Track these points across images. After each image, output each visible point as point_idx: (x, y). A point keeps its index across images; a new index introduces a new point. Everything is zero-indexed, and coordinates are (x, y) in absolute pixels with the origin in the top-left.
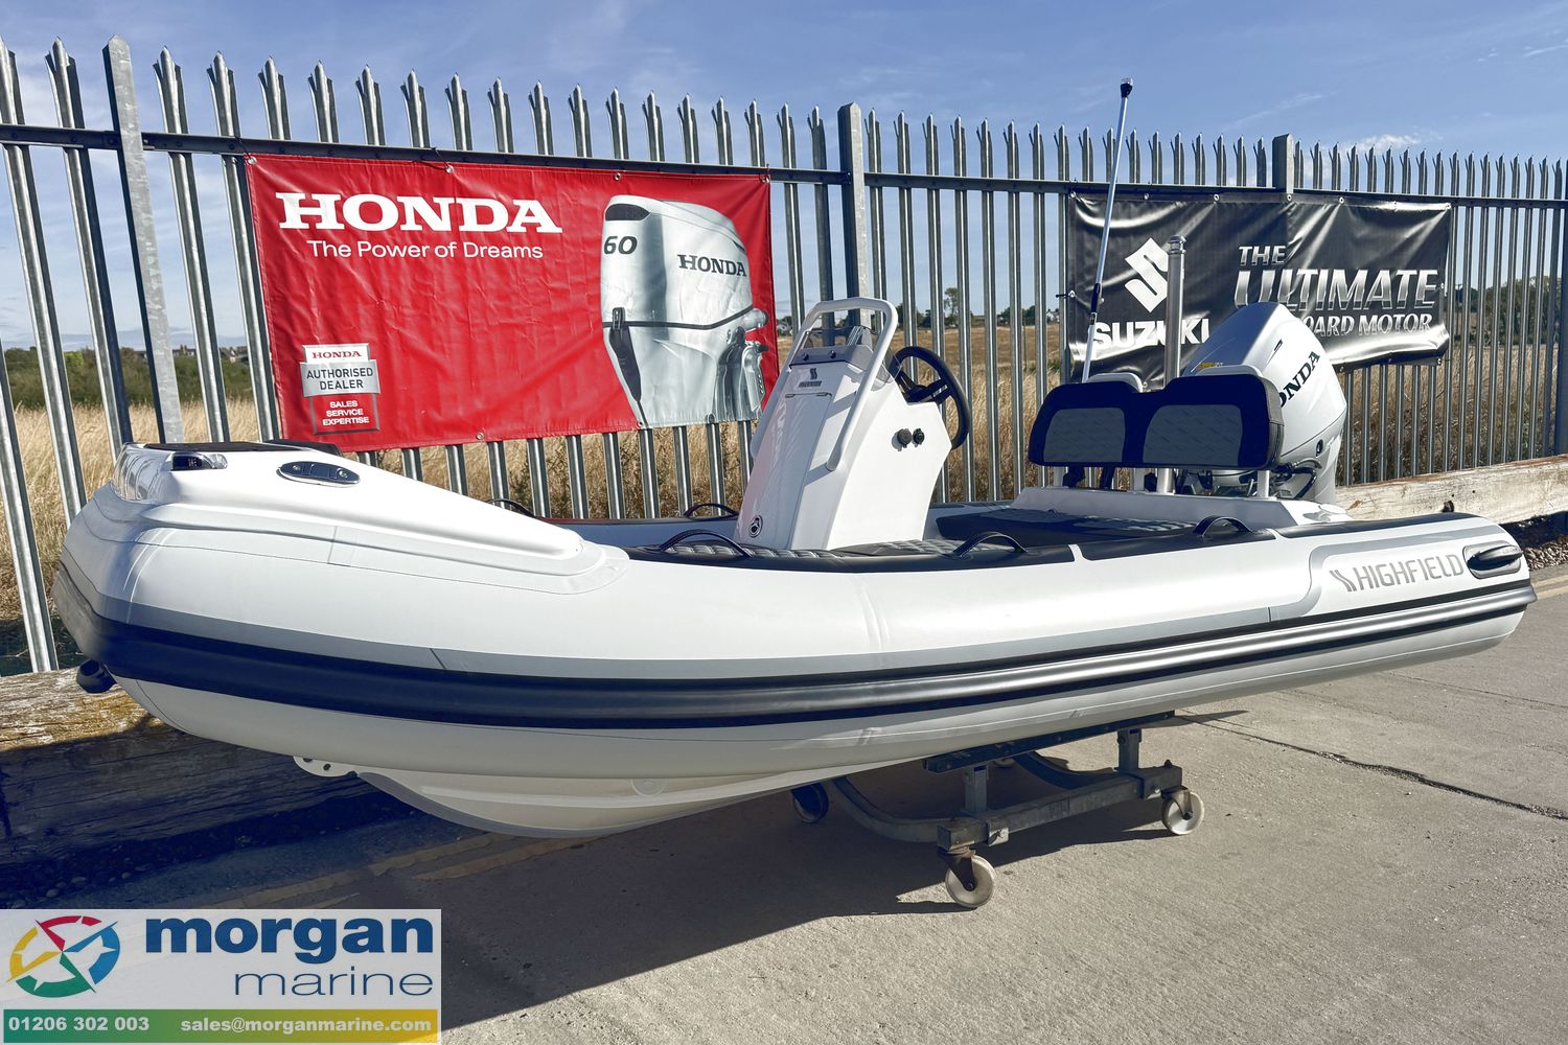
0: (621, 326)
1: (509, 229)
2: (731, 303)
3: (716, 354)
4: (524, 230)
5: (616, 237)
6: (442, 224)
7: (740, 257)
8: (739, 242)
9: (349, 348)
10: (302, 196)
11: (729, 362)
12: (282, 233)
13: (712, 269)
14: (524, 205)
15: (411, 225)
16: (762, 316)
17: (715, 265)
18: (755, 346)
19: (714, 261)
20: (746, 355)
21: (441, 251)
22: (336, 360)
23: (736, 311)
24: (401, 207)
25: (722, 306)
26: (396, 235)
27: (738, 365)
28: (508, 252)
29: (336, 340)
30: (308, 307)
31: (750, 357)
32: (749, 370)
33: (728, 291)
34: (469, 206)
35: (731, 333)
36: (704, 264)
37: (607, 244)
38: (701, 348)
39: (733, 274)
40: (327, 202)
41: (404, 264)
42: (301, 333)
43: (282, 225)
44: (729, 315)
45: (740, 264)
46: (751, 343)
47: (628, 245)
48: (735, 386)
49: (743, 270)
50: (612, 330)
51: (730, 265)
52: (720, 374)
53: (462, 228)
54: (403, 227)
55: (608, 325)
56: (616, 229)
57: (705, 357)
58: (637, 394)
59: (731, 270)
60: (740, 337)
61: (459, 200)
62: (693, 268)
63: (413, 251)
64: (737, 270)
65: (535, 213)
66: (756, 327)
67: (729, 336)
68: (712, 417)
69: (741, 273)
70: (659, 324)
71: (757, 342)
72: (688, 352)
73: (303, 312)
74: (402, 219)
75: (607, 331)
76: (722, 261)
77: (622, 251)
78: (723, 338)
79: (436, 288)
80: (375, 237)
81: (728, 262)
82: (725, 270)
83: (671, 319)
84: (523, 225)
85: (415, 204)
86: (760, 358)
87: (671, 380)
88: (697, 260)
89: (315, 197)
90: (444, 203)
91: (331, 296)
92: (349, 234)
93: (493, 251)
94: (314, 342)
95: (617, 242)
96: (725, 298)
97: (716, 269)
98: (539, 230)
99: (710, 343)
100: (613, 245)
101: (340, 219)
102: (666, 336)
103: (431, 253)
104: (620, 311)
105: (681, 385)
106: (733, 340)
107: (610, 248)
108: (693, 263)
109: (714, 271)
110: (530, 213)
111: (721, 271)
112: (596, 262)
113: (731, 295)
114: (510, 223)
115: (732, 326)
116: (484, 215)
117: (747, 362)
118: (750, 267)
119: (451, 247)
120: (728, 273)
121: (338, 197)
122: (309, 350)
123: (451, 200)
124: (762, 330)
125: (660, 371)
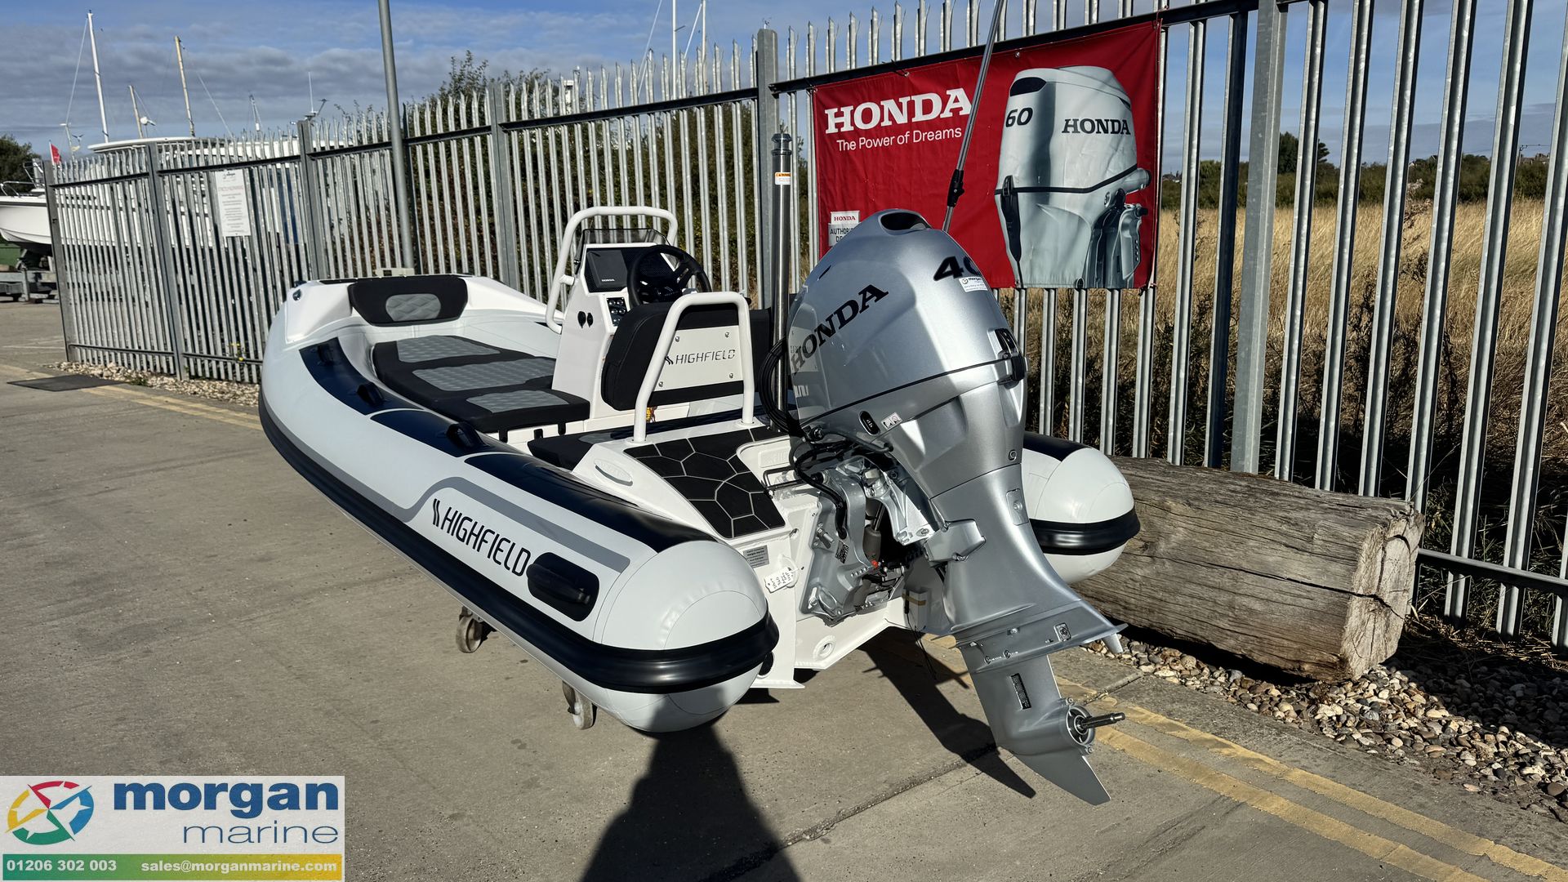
0: (1011, 192)
1: (942, 116)
2: (1112, 163)
3: (1091, 217)
4: (951, 115)
5: (1016, 111)
6: (902, 119)
7: (1125, 114)
8: (1126, 99)
9: (851, 214)
10: (836, 110)
11: (1105, 226)
12: (827, 138)
13: (1096, 130)
14: (953, 93)
15: (887, 123)
16: (1145, 175)
17: (1100, 126)
18: (1135, 209)
19: (1099, 121)
20: (1123, 219)
21: (901, 140)
22: (844, 222)
23: (1117, 173)
24: (882, 108)
25: (1103, 168)
26: (879, 132)
27: (1114, 230)
28: (940, 135)
29: (845, 209)
30: (834, 186)
31: (1128, 221)
32: (1127, 234)
33: (1111, 151)
34: (918, 100)
35: (1110, 195)
36: (1088, 126)
37: (1009, 118)
38: (1077, 212)
39: (1117, 133)
40: (847, 110)
41: (880, 151)
42: (830, 204)
43: (827, 132)
44: (1108, 177)
45: (1125, 121)
46: (1131, 206)
47: (1025, 115)
48: (1108, 251)
49: (1127, 128)
50: (1002, 196)
51: (1116, 124)
52: (1094, 239)
53: (914, 120)
54: (883, 124)
55: (999, 192)
56: (1019, 103)
57: (1081, 220)
58: (1018, 256)
59: (1116, 129)
60: (1119, 200)
61: (913, 98)
62: (1076, 131)
63: (887, 141)
64: (1120, 128)
65: (961, 100)
66: (1139, 188)
67: (1107, 199)
68: (1081, 281)
69: (1125, 131)
70: (1042, 189)
71: (1138, 205)
72: (1066, 215)
73: (832, 190)
74: (882, 119)
75: (998, 197)
76: (1107, 121)
77: (1020, 123)
78: (1100, 201)
79: (896, 168)
80: (868, 134)
81: (1113, 121)
82: (1110, 130)
83: (1054, 184)
84: (951, 110)
85: (889, 105)
86: (1139, 223)
87: (1047, 243)
88: (1078, 123)
89: (842, 109)
90: (904, 101)
91: (845, 178)
92: (856, 134)
93: (930, 136)
94: (836, 210)
95: (1016, 115)
96: (1108, 158)
97: (1101, 130)
98: (961, 113)
99: (1087, 207)
100: (1014, 118)
101: (853, 123)
102: (1046, 201)
103: (895, 141)
104: (1009, 178)
105: (1056, 249)
106: (1111, 204)
107: (1010, 122)
108: (1075, 126)
109: (1098, 132)
110: (956, 100)
111: (1106, 131)
112: (998, 137)
113: (1113, 155)
114: (942, 112)
115: (1111, 188)
116: (927, 107)
117: (1125, 227)
118: (1134, 122)
119: (907, 136)
120: (1113, 132)
121: (852, 108)
122: (834, 215)
123: (908, 99)
124: (1144, 191)
125: (1038, 236)
